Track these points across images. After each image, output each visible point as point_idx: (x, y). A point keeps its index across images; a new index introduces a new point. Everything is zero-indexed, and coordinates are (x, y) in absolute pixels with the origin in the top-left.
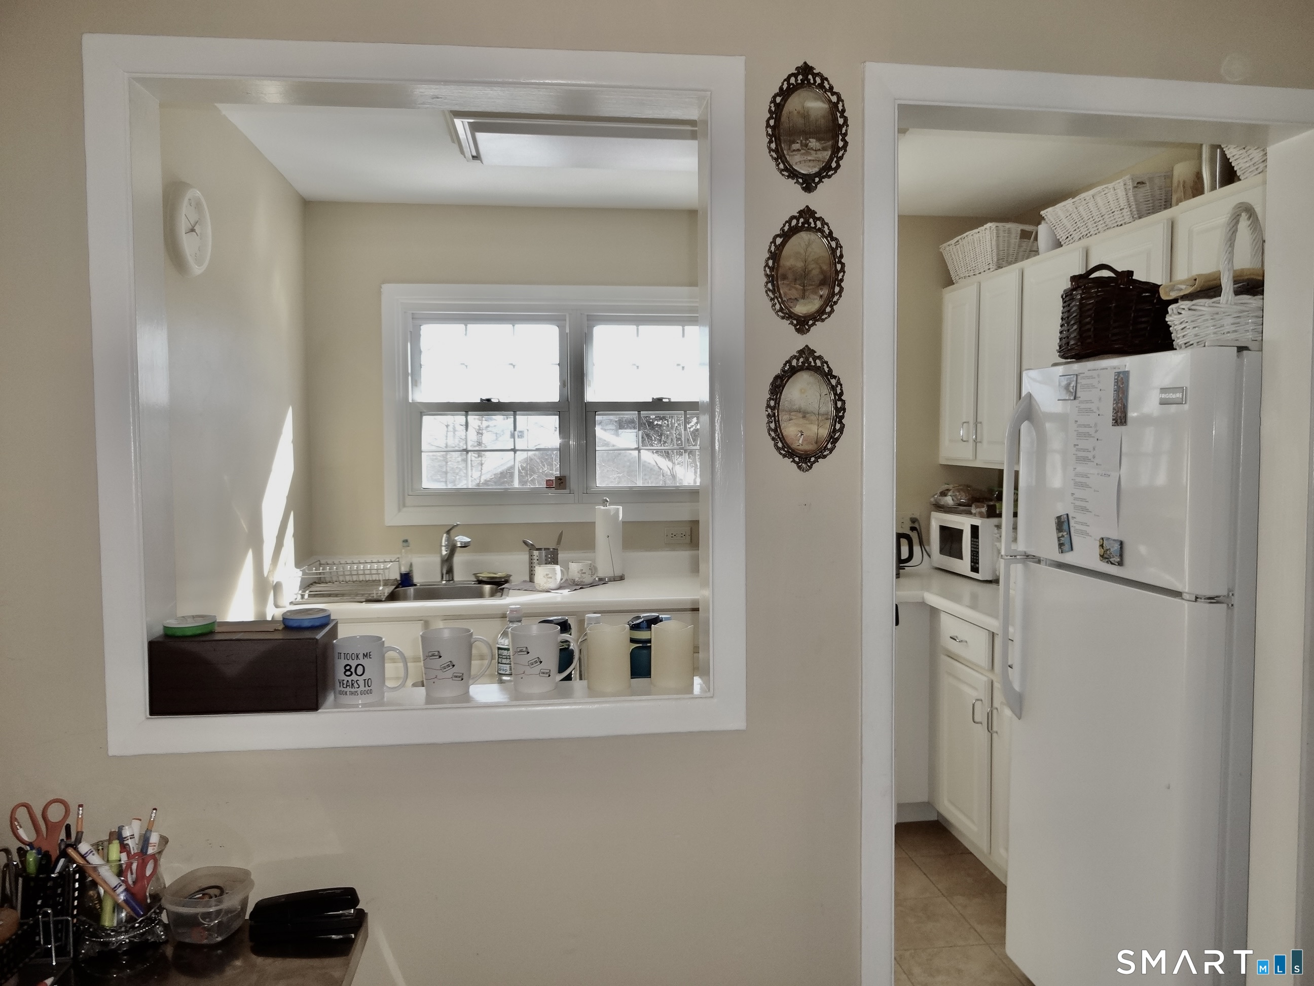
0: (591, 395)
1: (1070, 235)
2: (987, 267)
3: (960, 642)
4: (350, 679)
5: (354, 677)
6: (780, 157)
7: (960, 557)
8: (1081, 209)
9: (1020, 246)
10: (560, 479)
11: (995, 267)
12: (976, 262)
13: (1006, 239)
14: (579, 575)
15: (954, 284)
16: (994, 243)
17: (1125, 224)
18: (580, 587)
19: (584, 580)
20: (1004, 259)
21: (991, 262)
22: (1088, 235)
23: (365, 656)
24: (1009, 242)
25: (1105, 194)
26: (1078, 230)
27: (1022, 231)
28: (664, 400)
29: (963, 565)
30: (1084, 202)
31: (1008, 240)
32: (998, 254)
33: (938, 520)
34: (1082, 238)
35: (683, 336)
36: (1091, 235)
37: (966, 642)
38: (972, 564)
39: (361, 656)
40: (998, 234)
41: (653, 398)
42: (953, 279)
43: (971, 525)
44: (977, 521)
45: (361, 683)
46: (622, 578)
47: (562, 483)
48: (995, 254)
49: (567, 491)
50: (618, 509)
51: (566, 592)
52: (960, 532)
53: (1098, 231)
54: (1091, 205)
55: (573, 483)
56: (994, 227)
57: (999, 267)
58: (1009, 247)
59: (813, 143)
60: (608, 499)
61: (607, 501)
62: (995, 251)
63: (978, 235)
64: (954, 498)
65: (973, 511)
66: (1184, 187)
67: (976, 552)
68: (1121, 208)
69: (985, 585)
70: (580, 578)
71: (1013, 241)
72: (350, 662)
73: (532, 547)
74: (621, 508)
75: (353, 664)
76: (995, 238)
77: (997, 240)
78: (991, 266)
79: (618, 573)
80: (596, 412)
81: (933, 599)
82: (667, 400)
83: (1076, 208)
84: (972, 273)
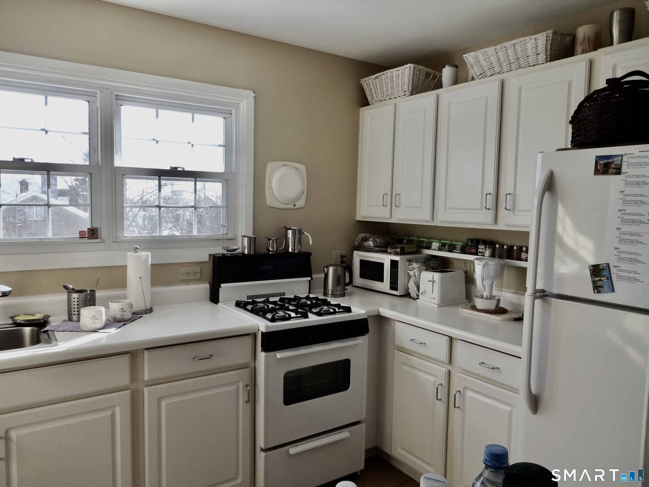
0: (118, 162)
1: (484, 72)
2: (403, 93)
3: (420, 344)
7: (382, 280)
8: (500, 54)
9: (424, 82)
10: (92, 230)
11: (409, 94)
12: (392, 90)
13: (418, 76)
14: (120, 313)
15: (369, 105)
16: (411, 77)
17: (537, 65)
18: (124, 323)
19: (125, 317)
20: (415, 89)
21: (407, 90)
22: (501, 72)
24: (419, 79)
25: (525, 43)
26: (492, 69)
27: (427, 72)
28: (179, 169)
29: (385, 286)
30: (504, 49)
31: (419, 77)
32: (412, 86)
33: (358, 256)
34: (494, 74)
35: (193, 121)
36: (502, 73)
37: (425, 344)
38: (392, 285)
40: (414, 72)
41: (171, 167)
42: (369, 101)
43: (391, 260)
44: (396, 258)
46: (150, 311)
47: (94, 233)
48: (410, 85)
49: (99, 240)
50: (148, 255)
51: (112, 331)
52: (382, 265)
53: (510, 70)
54: (510, 51)
55: (104, 233)
56: (413, 66)
57: (412, 94)
58: (418, 81)
60: (138, 247)
61: (138, 249)
62: (411, 83)
63: (398, 72)
64: (374, 242)
65: (389, 251)
66: (588, 41)
67: (395, 277)
68: (538, 53)
69: (400, 298)
70: (121, 316)
71: (421, 78)
73: (70, 291)
74: (149, 253)
76: (412, 74)
77: (413, 76)
78: (407, 93)
79: (148, 307)
80: (123, 175)
81: (385, 312)
82: (181, 169)
83: (496, 53)
84: (388, 98)
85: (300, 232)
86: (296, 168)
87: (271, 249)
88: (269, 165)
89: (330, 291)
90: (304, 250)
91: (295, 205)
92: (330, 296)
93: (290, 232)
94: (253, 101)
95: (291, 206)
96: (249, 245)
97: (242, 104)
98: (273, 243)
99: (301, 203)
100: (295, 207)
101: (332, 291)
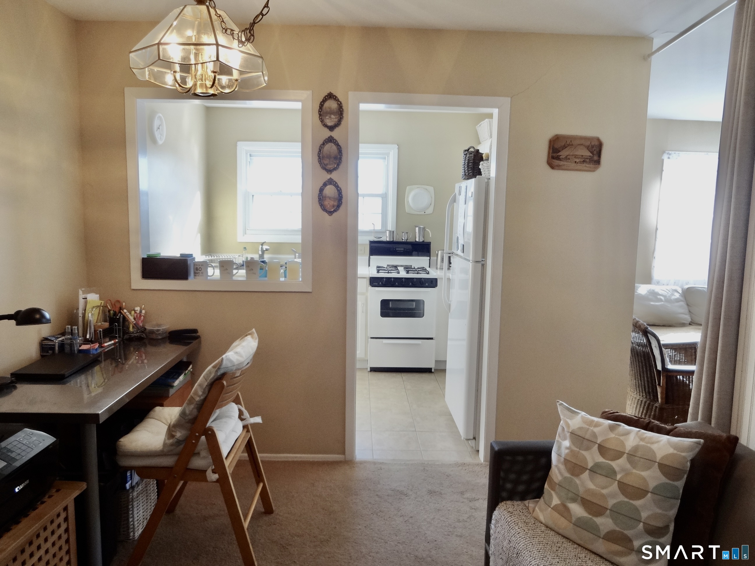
4: (197, 272)
5: (199, 271)
6: (322, 121)
23: (202, 265)
39: (200, 265)
45: (201, 273)
59: (333, 116)
72: (197, 267)
75: (198, 267)
85: (424, 229)
86: (426, 189)
87: (403, 238)
88: (408, 188)
89: (439, 266)
90: (427, 240)
91: (425, 212)
92: (439, 269)
93: (417, 228)
94: (397, 150)
95: (423, 213)
96: (390, 235)
97: (391, 152)
98: (405, 234)
99: (430, 211)
100: (425, 214)
101: (440, 266)
